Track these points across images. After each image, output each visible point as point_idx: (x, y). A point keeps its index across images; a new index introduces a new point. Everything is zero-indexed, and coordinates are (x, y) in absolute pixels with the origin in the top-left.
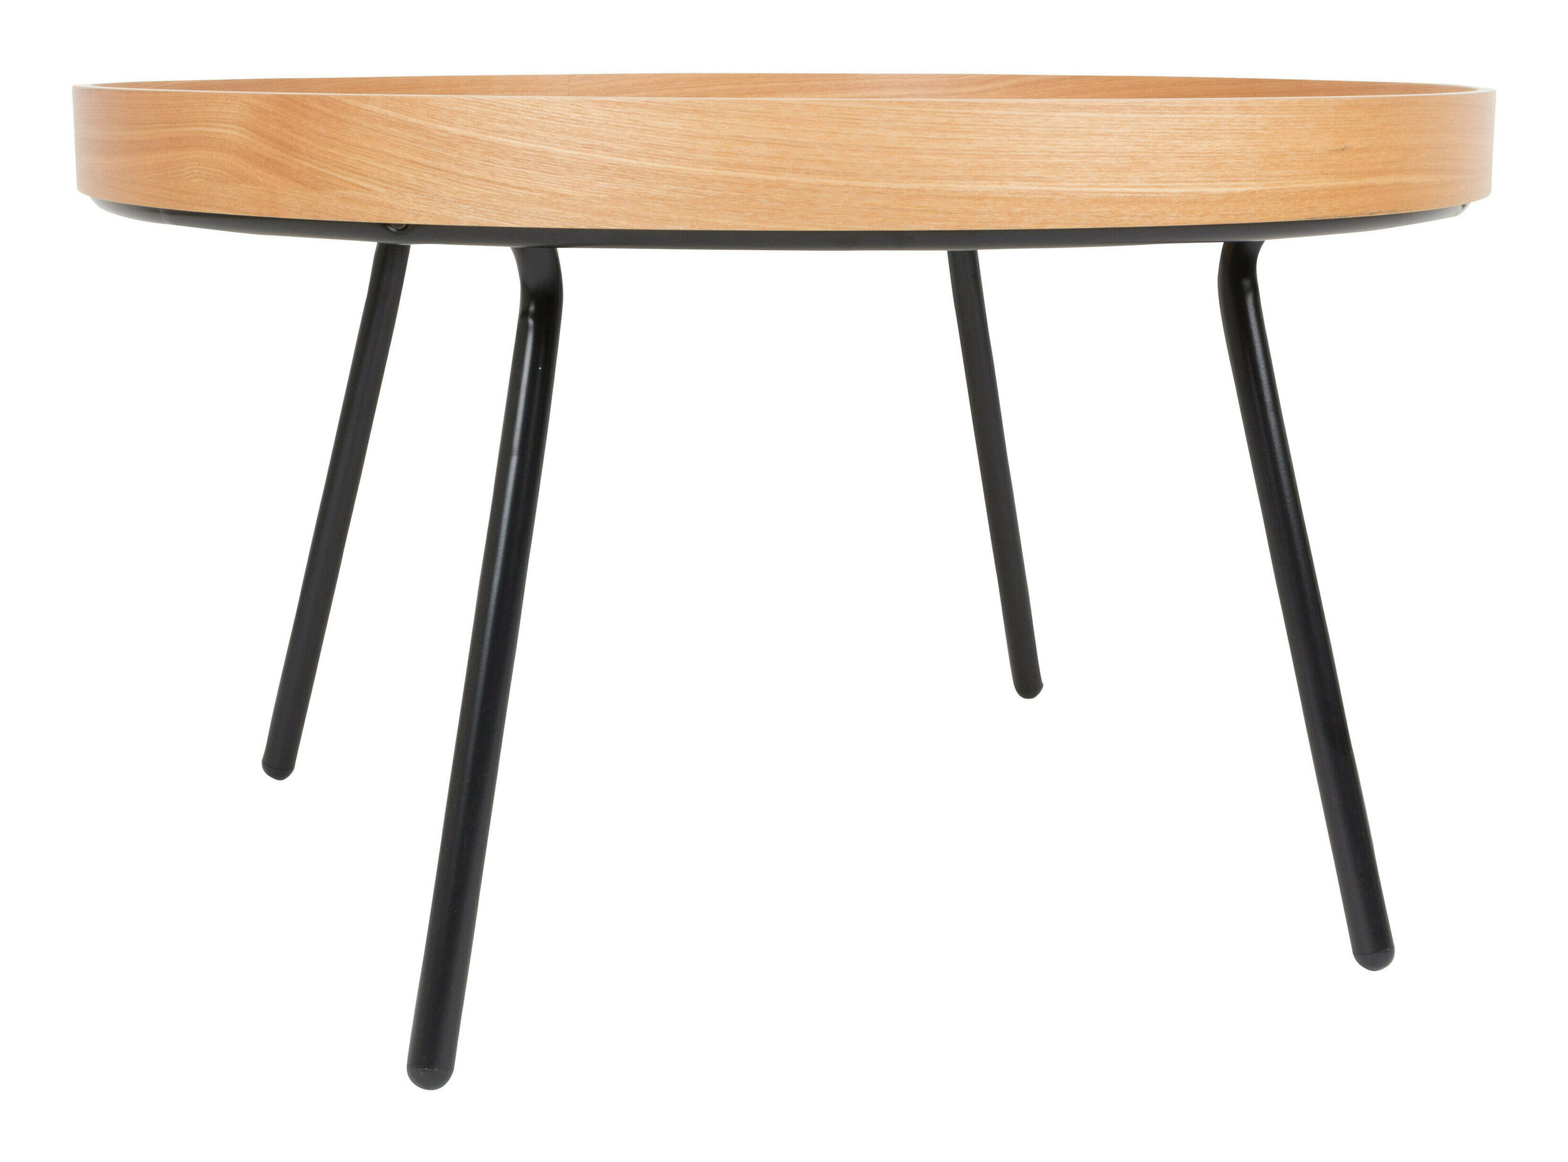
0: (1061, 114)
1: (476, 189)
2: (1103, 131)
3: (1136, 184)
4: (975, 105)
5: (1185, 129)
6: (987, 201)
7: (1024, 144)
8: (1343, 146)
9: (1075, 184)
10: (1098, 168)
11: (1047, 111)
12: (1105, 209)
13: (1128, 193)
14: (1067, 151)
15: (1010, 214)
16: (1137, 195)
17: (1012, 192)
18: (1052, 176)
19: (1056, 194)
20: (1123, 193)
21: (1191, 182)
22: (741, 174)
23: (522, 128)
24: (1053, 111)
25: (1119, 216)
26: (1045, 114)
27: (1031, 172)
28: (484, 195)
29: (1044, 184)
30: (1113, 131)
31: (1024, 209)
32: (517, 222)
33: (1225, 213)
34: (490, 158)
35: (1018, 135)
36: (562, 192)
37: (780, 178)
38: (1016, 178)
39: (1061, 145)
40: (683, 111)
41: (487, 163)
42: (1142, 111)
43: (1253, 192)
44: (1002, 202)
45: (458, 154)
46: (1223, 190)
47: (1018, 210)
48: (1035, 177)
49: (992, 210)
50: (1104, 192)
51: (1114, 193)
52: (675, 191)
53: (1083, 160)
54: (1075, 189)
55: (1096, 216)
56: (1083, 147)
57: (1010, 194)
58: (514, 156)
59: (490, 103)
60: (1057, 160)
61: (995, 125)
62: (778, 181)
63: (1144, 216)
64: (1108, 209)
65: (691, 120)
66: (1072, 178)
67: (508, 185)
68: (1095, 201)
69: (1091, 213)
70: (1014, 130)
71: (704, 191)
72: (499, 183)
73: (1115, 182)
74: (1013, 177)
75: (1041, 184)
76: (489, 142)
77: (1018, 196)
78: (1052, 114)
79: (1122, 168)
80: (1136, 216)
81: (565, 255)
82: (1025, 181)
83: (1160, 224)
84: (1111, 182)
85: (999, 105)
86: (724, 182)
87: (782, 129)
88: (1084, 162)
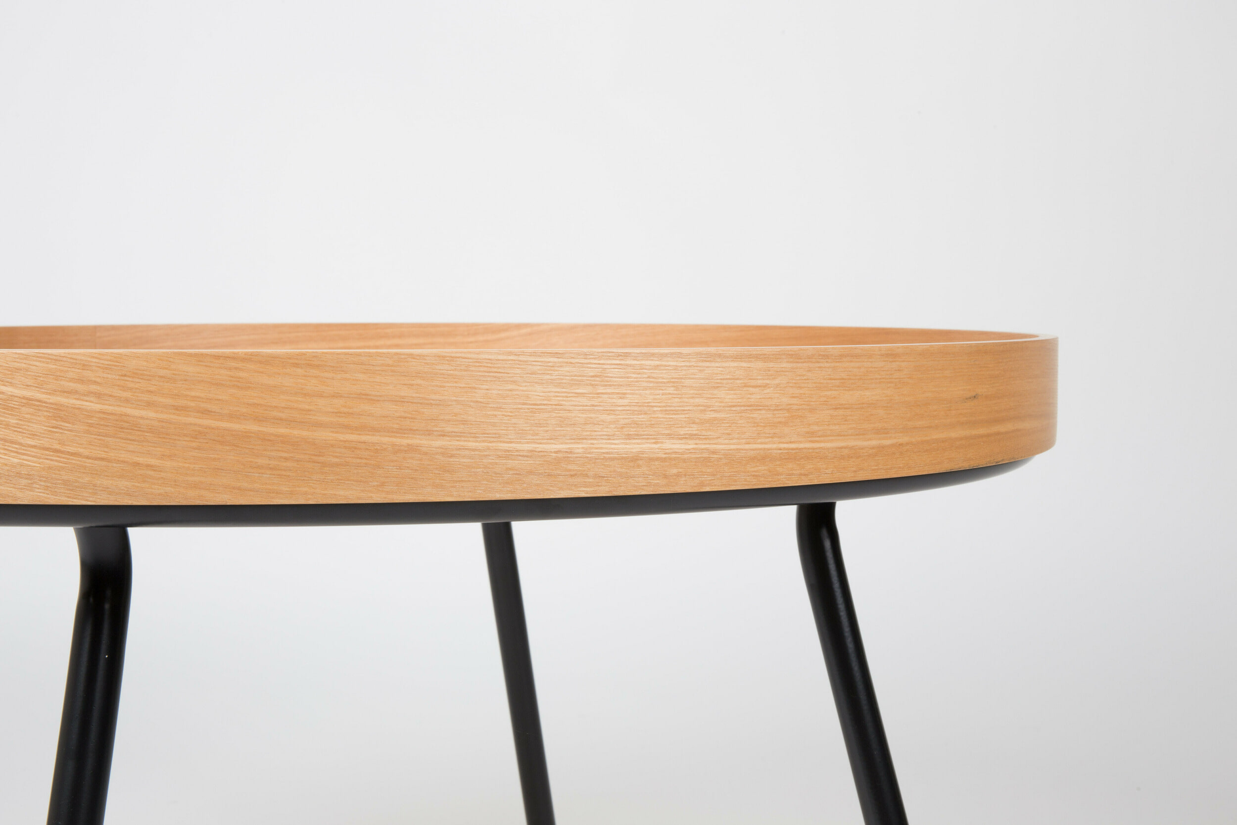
0: (717, 365)
1: (41, 460)
2: (760, 382)
3: (793, 440)
4: (627, 355)
5: (838, 379)
6: (640, 462)
7: (680, 398)
8: (974, 394)
9: (731, 441)
10: (755, 423)
11: (703, 361)
12: (763, 468)
13: (785, 449)
14: (723, 404)
15: (665, 476)
16: (794, 451)
17: (667, 451)
18: (709, 433)
19: (714, 452)
20: (780, 449)
21: (844, 436)
22: (364, 438)
23: (98, 388)
24: (708, 361)
25: (775, 475)
26: (701, 364)
27: (687, 429)
28: (50, 468)
29: (701, 442)
30: (768, 382)
31: (680, 470)
32: (91, 499)
33: (876, 467)
34: (58, 423)
35: (673, 388)
36: (149, 463)
37: (409, 441)
38: (670, 436)
39: (718, 398)
40: (296, 365)
41: (54, 430)
42: (797, 360)
43: (901, 445)
44: (657, 463)
45: (17, 419)
46: (874, 443)
47: (675, 471)
48: (692, 435)
49: (647, 472)
50: (761, 449)
51: (771, 449)
52: (286, 459)
53: (740, 415)
54: (733, 447)
55: (754, 476)
56: (740, 400)
57: (665, 454)
58: (87, 421)
59: (58, 358)
60: (714, 415)
61: (649, 377)
62: (409, 445)
63: (801, 474)
64: (766, 468)
65: (305, 376)
66: (729, 434)
67: (81, 456)
68: (753, 459)
69: (748, 472)
70: (668, 382)
71: (321, 458)
72: (69, 452)
73: (772, 437)
74: (669, 435)
75: (697, 441)
76: (56, 404)
77: (674, 456)
78: (707, 364)
79: (780, 422)
80: (792, 474)
81: (137, 536)
82: (680, 439)
83: (816, 482)
84: (768, 437)
85: (653, 355)
86: (345, 447)
87: (412, 385)
88: (741, 416)
